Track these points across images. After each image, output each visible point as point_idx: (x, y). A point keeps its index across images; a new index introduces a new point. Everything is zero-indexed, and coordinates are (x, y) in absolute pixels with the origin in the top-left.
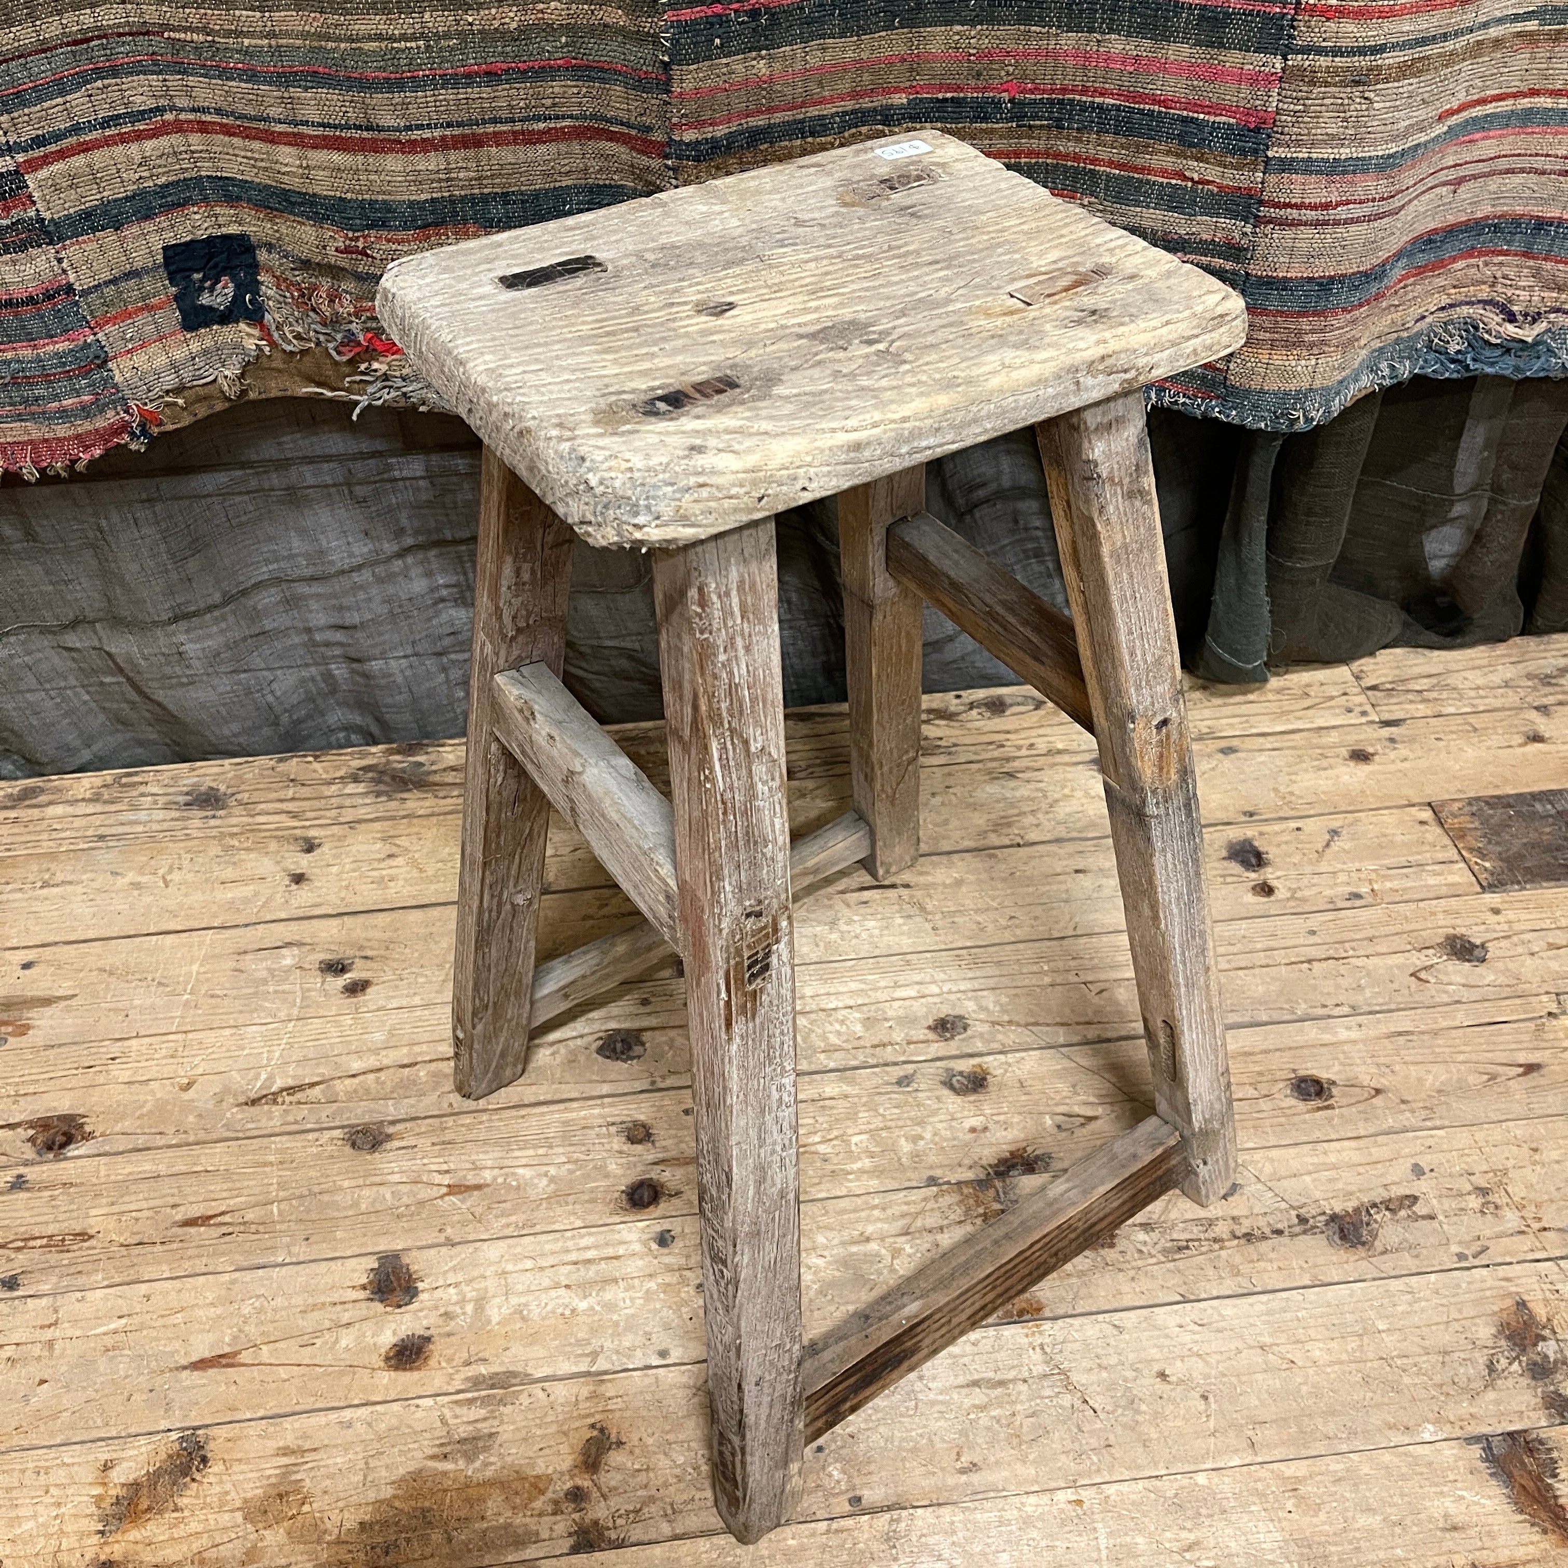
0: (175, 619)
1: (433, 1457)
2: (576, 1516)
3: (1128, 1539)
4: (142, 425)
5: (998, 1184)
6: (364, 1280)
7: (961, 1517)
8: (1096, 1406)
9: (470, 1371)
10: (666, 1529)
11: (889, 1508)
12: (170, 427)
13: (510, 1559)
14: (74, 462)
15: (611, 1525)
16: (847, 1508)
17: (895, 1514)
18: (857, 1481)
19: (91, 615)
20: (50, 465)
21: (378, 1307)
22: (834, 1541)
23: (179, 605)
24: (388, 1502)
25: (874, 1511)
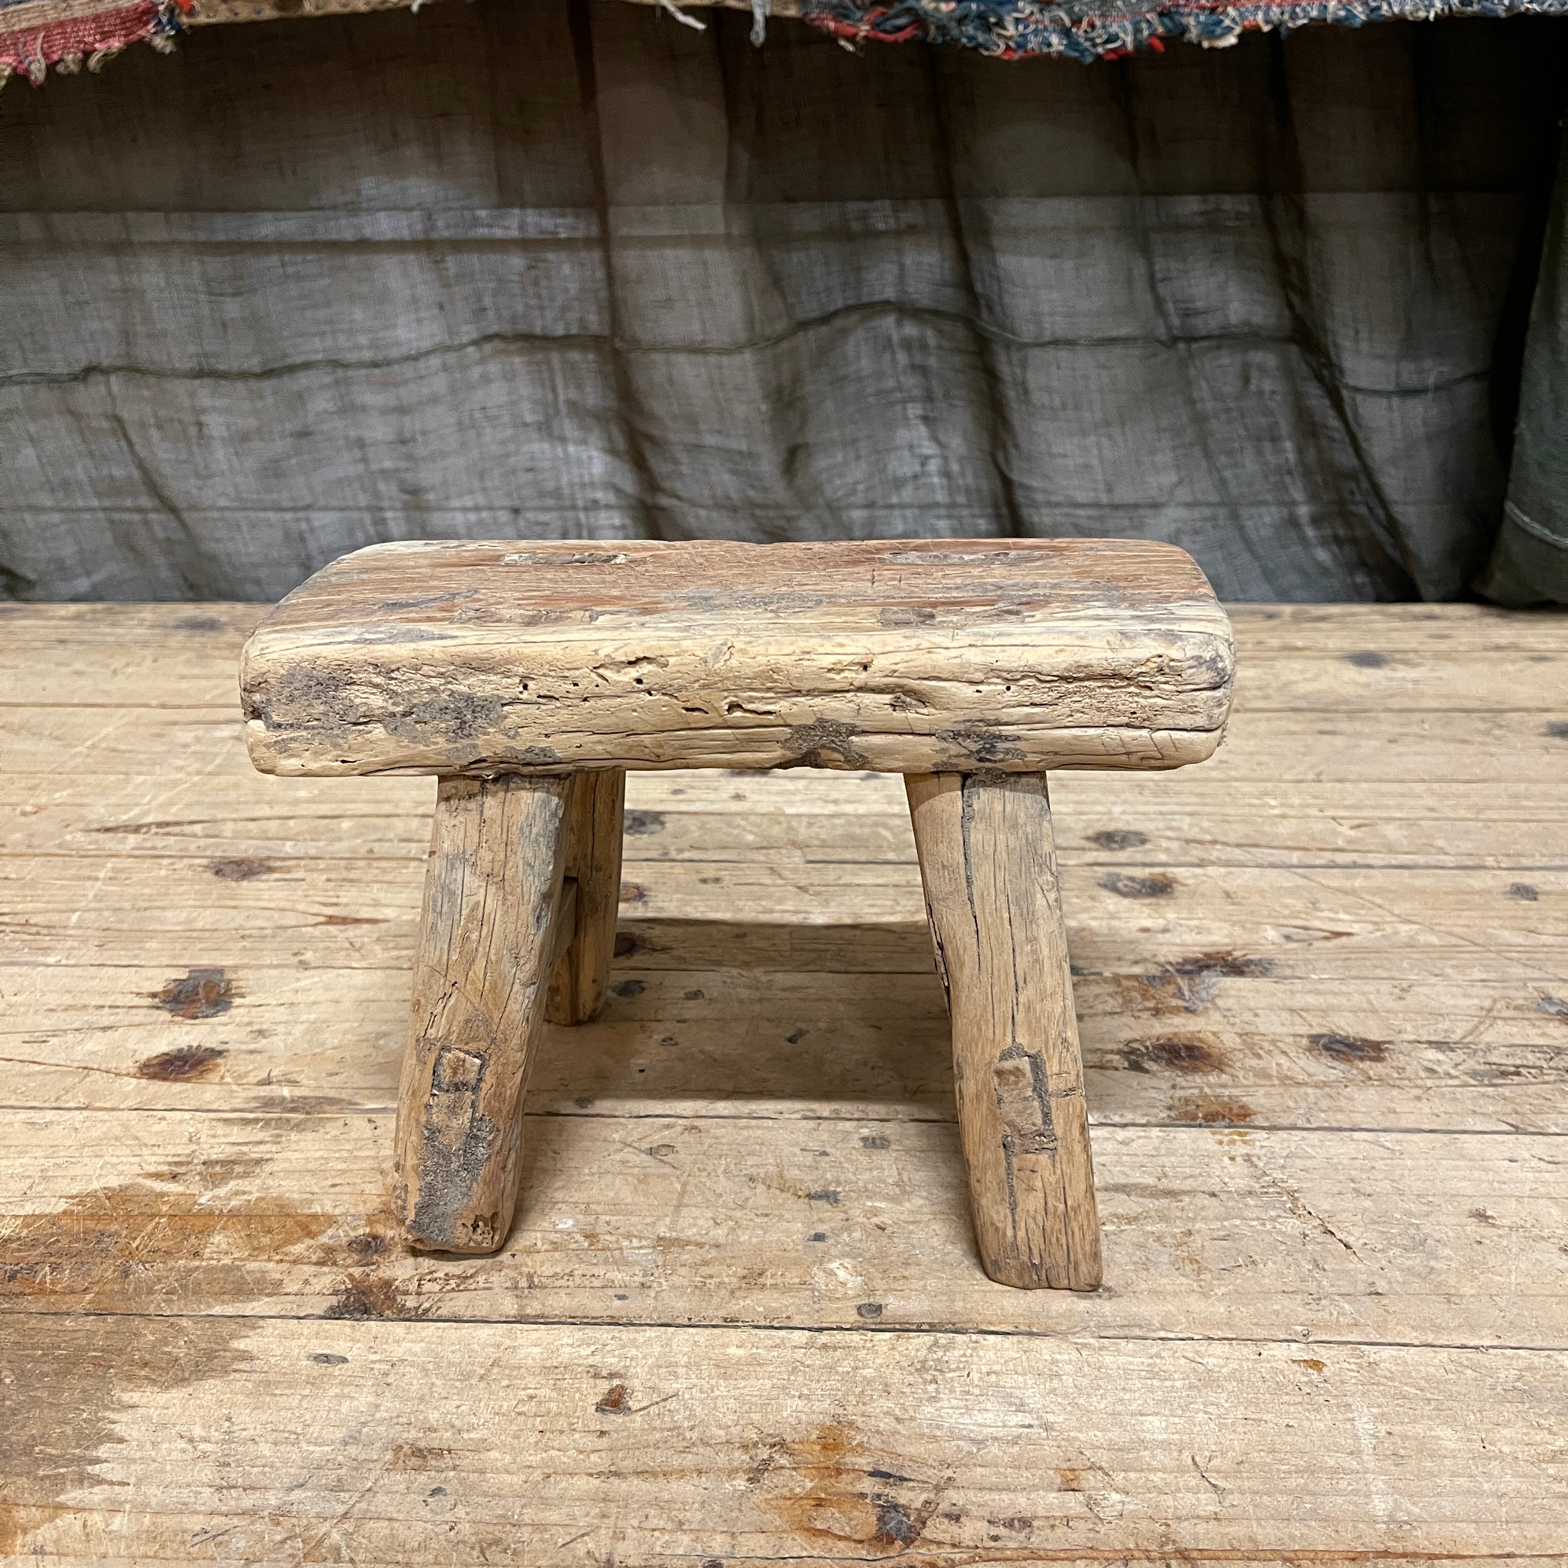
0: (199, 374)
1: (158, 1176)
2: (357, 1271)
3: (1419, 1429)
4: (170, 10)
5: (1183, 983)
6: (159, 988)
7: (1074, 1355)
8: (1351, 1240)
9: (265, 1091)
10: (509, 1306)
11: (933, 1328)
12: (202, 19)
13: (217, 1310)
14: (87, 54)
15: (413, 1287)
16: (852, 1317)
17: (943, 1338)
18: (879, 1284)
19: (106, 363)
20: (61, 60)
21: (165, 1015)
22: (817, 1359)
23: (206, 355)
24: (54, 1220)
25: (903, 1328)
